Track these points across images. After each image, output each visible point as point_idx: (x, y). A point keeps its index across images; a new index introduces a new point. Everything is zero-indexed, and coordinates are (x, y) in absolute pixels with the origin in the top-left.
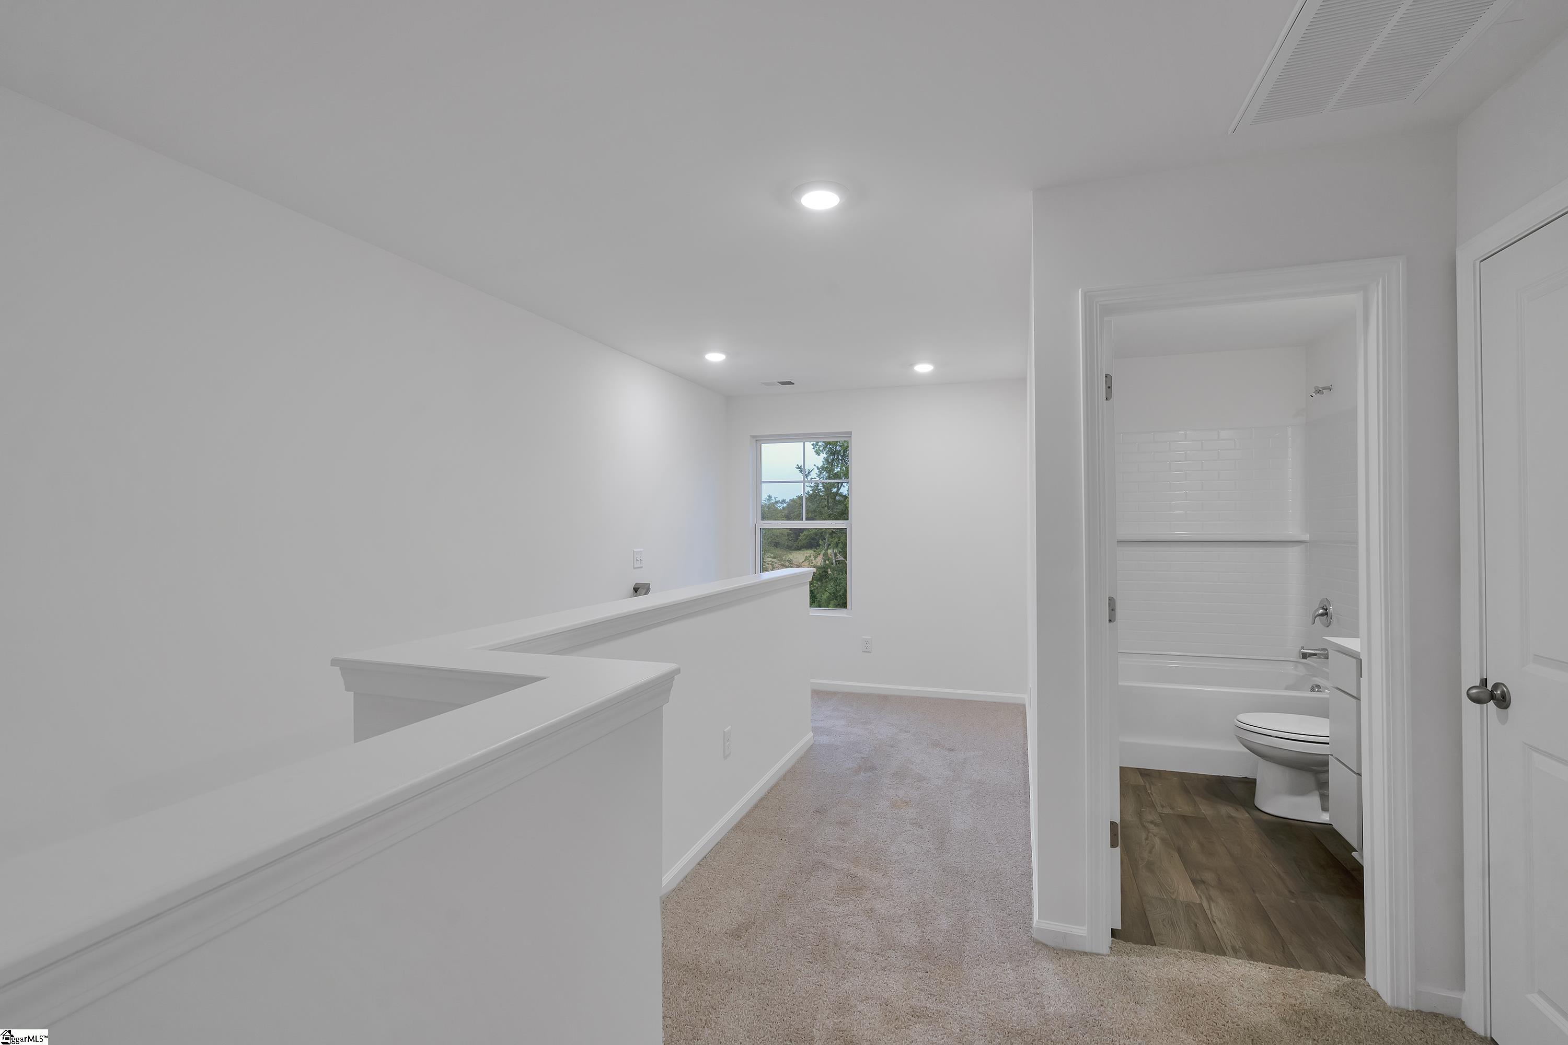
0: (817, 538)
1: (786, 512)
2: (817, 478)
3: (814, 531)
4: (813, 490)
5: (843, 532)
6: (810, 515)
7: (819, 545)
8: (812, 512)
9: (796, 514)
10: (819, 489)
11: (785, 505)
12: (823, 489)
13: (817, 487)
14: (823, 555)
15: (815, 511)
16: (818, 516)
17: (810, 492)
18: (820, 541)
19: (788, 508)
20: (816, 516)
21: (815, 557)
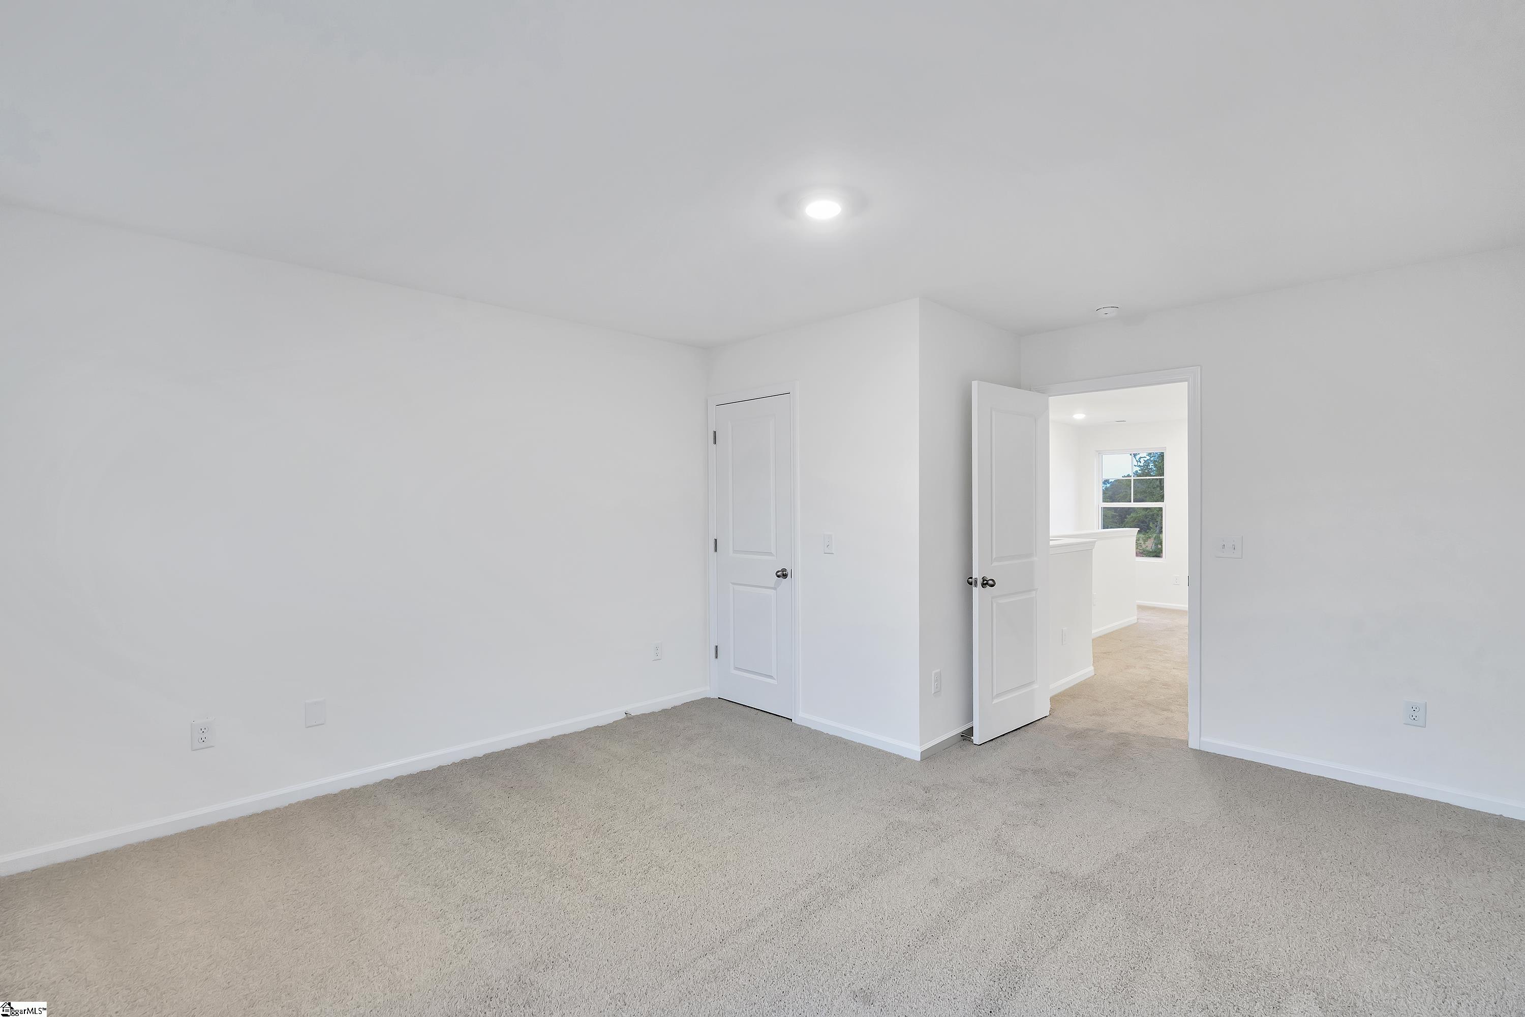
0: (1147, 520)
1: (1110, 493)
2: (1147, 456)
3: (1144, 513)
4: (1141, 470)
5: (1161, 509)
6: (1139, 496)
7: (1149, 528)
8: (1141, 493)
9: (1121, 495)
10: (1150, 469)
11: (1108, 485)
12: (1154, 469)
13: (1147, 466)
14: (1155, 539)
15: (1145, 492)
16: (1148, 498)
17: (1139, 472)
18: (1151, 523)
19: (1112, 488)
20: (1146, 497)
21: (1145, 541)
